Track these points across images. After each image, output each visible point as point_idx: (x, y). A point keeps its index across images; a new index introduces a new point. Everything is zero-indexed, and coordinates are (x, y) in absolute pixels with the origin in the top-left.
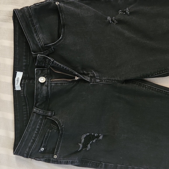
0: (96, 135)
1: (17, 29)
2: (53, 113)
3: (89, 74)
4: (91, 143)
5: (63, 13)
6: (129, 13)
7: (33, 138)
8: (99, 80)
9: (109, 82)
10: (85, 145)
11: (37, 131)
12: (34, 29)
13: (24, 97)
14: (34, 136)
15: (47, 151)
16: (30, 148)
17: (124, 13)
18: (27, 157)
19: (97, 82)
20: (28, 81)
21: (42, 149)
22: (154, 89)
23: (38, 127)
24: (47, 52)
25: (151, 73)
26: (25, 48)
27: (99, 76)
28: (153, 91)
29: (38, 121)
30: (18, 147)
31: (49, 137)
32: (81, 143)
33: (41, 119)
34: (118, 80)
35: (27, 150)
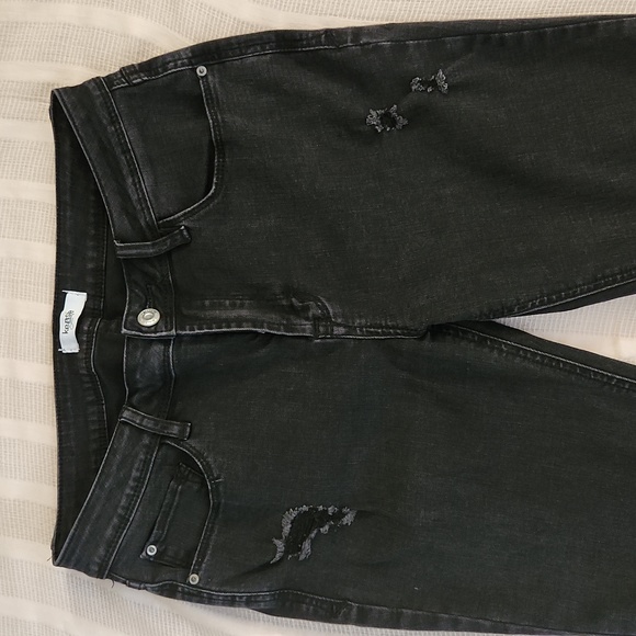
0: (331, 510)
1: (67, 147)
2: (188, 430)
3: (307, 308)
4: (313, 535)
5: (218, 106)
6: (446, 87)
7: (120, 511)
8: (342, 330)
9: (378, 334)
10: (293, 545)
11: (132, 488)
12: (128, 162)
13: (90, 374)
14: (123, 502)
15: (166, 558)
16: (111, 544)
17: (429, 90)
18: (100, 575)
19: (338, 336)
20: (102, 324)
21: (152, 550)
22: (529, 355)
23: (135, 474)
24: (164, 241)
25: (518, 300)
26: (92, 211)
27: (343, 316)
28: (526, 364)
29: (137, 455)
30: (69, 544)
31: (177, 507)
32: (281, 538)
33: (146, 446)
34: (406, 328)
35: (101, 551)
